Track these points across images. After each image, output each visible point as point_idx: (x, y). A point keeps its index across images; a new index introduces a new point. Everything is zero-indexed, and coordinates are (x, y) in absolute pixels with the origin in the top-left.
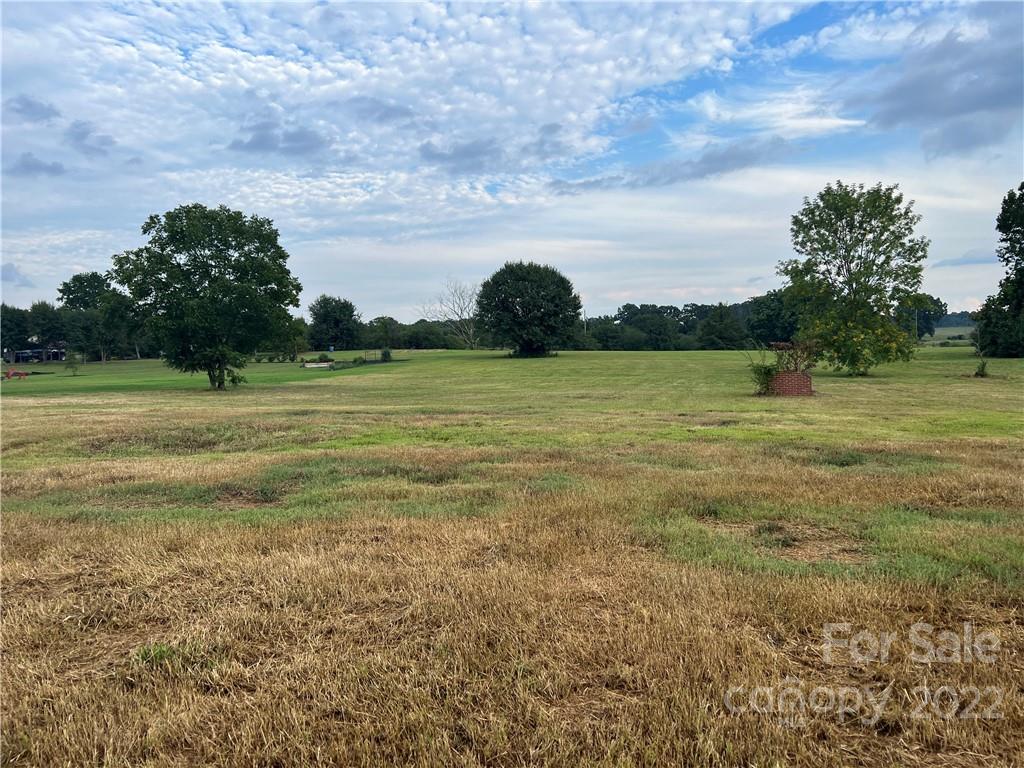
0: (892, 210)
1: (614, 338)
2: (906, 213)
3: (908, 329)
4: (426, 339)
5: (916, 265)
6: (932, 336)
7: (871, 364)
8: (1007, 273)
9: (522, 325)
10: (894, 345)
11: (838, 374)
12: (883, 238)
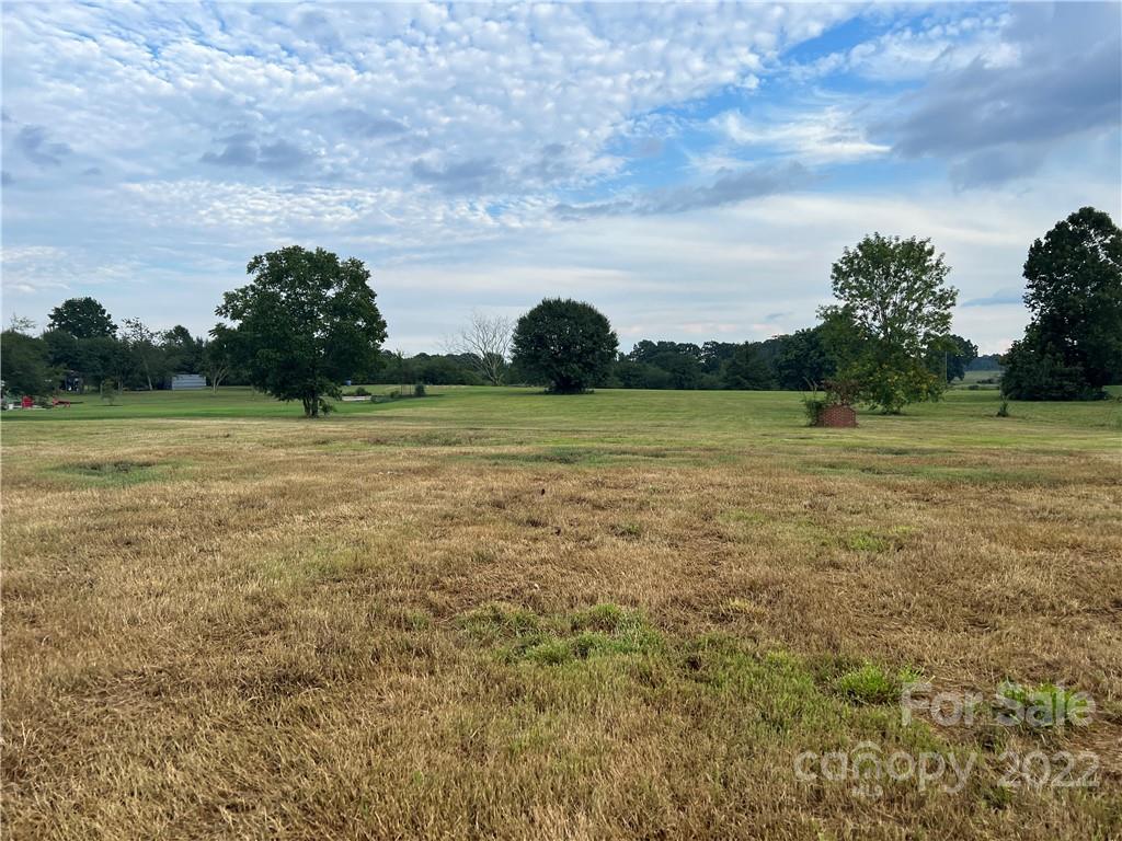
0: (925, 261)
1: (636, 376)
2: (937, 264)
3: (937, 371)
4: (442, 374)
5: (946, 313)
6: (961, 378)
7: (903, 404)
8: (1033, 319)
9: (559, 362)
10: (925, 386)
11: (872, 413)
12: (916, 287)
